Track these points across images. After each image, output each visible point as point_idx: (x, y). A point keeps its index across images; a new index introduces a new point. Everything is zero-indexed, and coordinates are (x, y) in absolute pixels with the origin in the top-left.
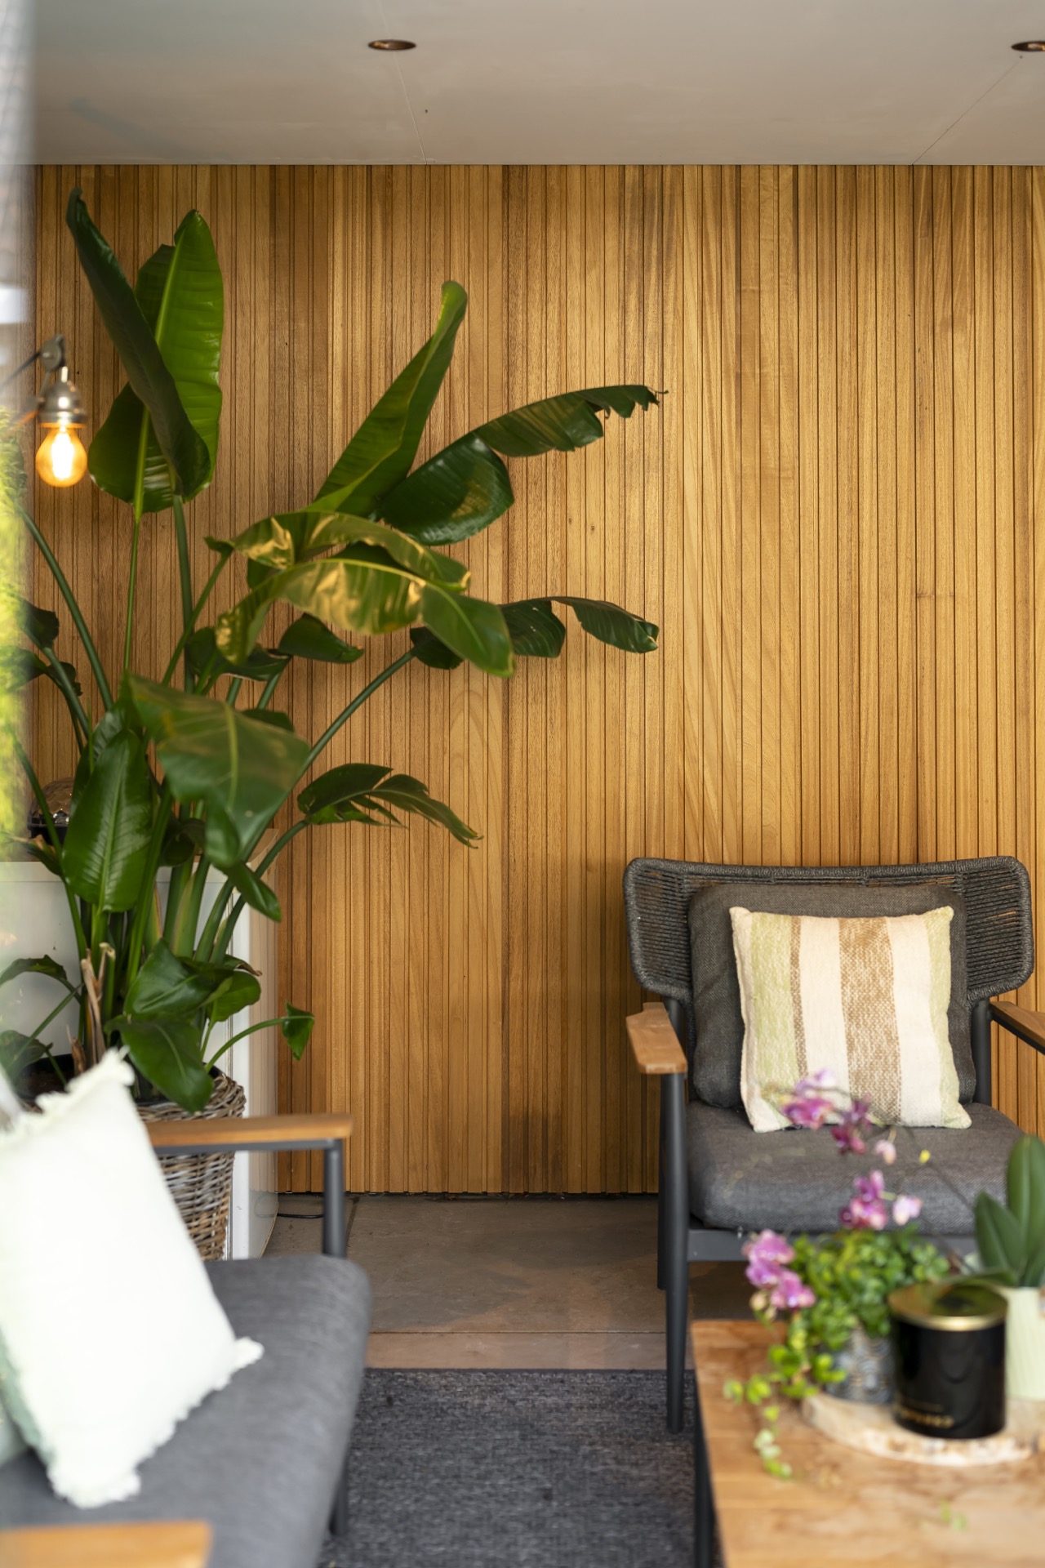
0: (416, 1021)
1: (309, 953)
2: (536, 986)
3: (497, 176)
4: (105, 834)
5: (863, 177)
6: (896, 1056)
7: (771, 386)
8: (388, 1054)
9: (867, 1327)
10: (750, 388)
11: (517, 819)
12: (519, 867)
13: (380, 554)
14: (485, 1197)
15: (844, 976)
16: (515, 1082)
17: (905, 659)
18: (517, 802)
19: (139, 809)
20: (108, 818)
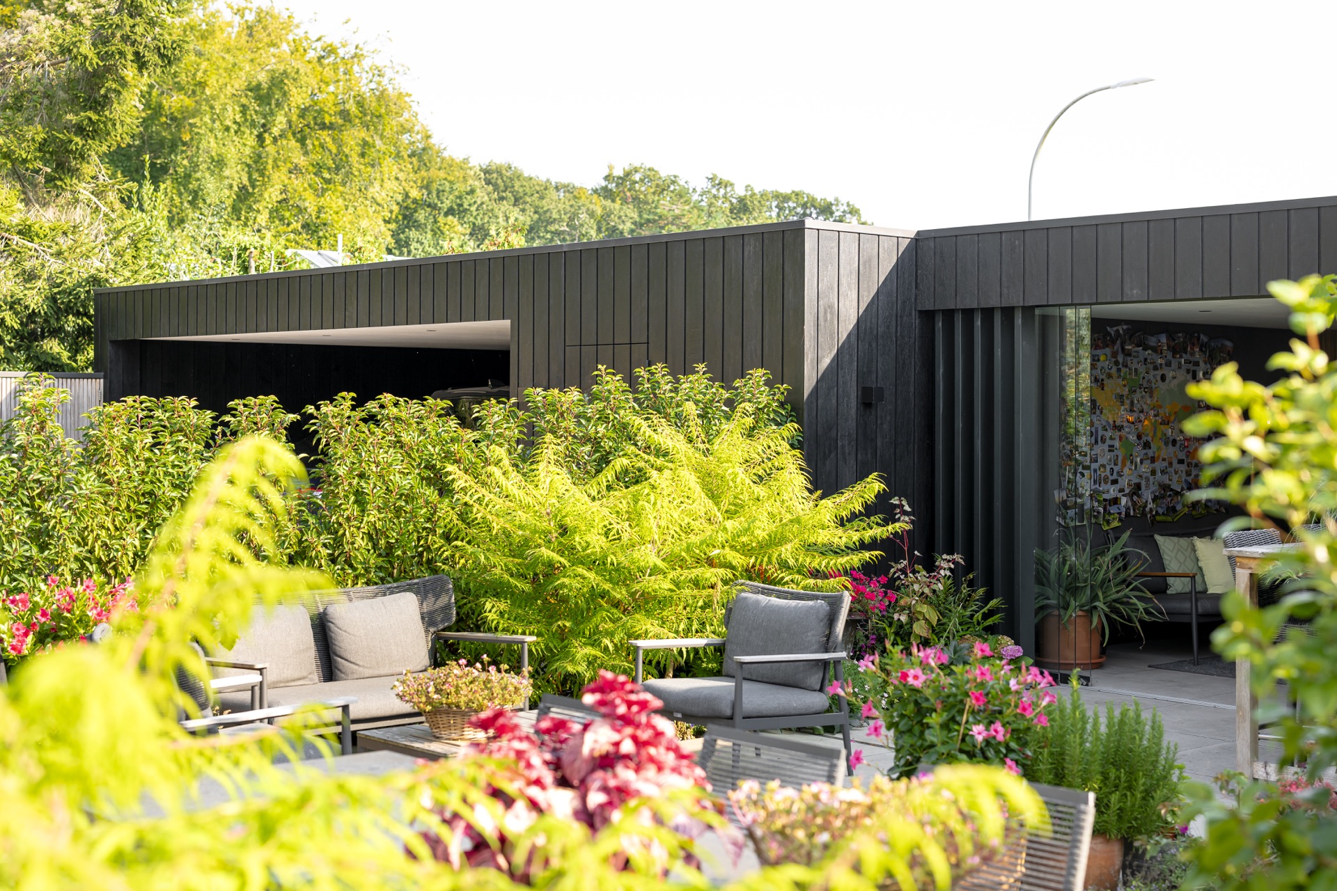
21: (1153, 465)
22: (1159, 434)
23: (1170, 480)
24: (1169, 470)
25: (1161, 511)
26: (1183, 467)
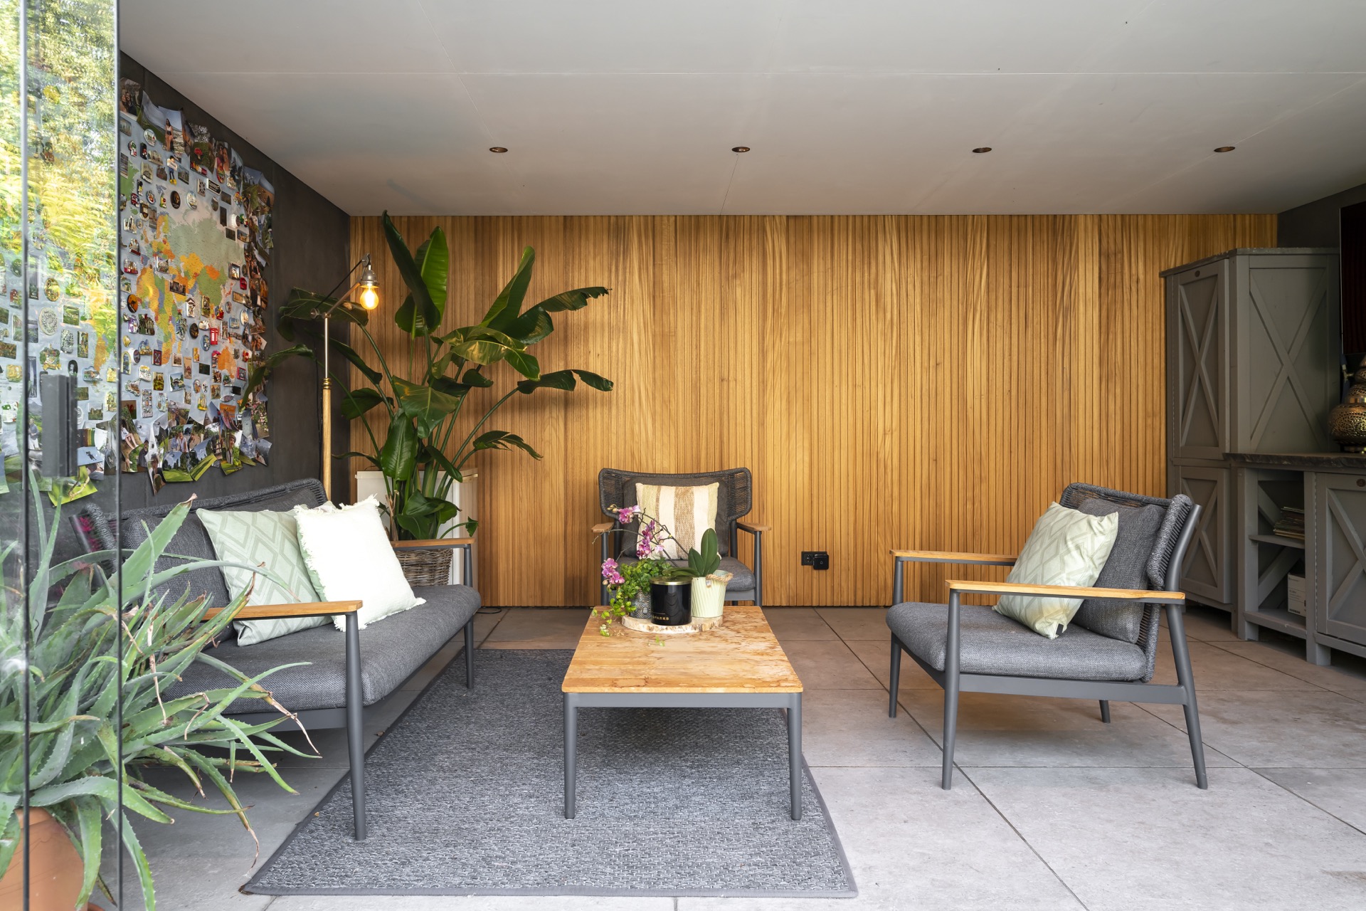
0: (532, 542)
1: (491, 516)
2: (577, 528)
3: (561, 220)
4: (397, 451)
5: (702, 220)
6: (693, 533)
7: (666, 301)
8: (521, 554)
9: (643, 590)
10: (658, 302)
11: (570, 465)
12: (571, 483)
13: (491, 338)
14: (558, 607)
15: (675, 505)
16: (569, 565)
17: (717, 404)
18: (570, 459)
19: (410, 443)
20: (398, 446)
21: (157, 369)
22: (168, 309)
23: (187, 401)
24: (185, 381)
25: (172, 462)
26: (207, 380)
